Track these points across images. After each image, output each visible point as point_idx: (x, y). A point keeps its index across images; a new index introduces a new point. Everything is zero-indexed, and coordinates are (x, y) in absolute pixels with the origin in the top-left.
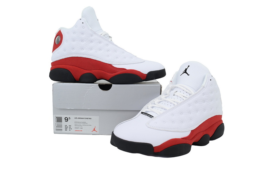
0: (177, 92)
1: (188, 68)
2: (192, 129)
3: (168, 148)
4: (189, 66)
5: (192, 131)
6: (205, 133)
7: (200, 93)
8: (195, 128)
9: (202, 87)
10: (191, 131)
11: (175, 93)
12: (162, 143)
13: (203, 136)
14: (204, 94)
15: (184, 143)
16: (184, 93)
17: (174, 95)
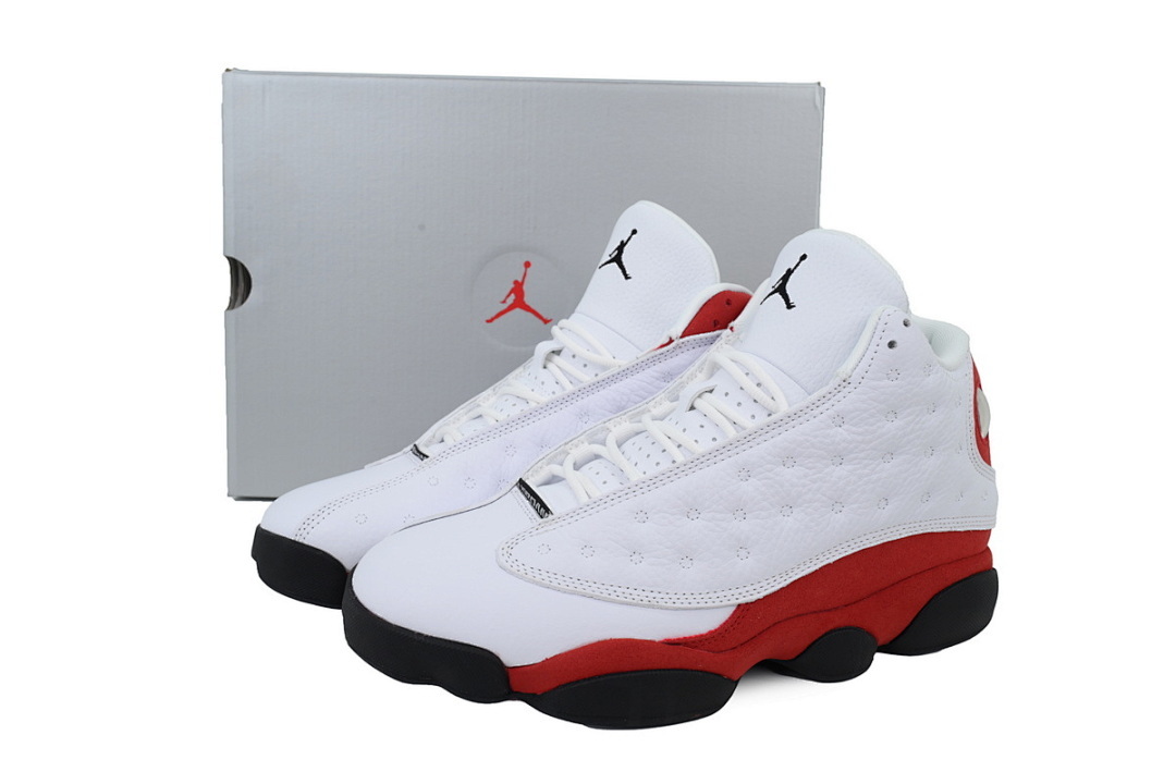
0: (711, 391)
1: (797, 265)
2: (742, 600)
3: (578, 681)
4: (804, 257)
5: (743, 610)
6: (839, 620)
7: (816, 412)
8: (761, 596)
9: (838, 380)
10: (734, 609)
11: (700, 396)
12: (550, 655)
13: (826, 634)
14: (840, 420)
15: (678, 666)
16: (739, 404)
17: (692, 408)
